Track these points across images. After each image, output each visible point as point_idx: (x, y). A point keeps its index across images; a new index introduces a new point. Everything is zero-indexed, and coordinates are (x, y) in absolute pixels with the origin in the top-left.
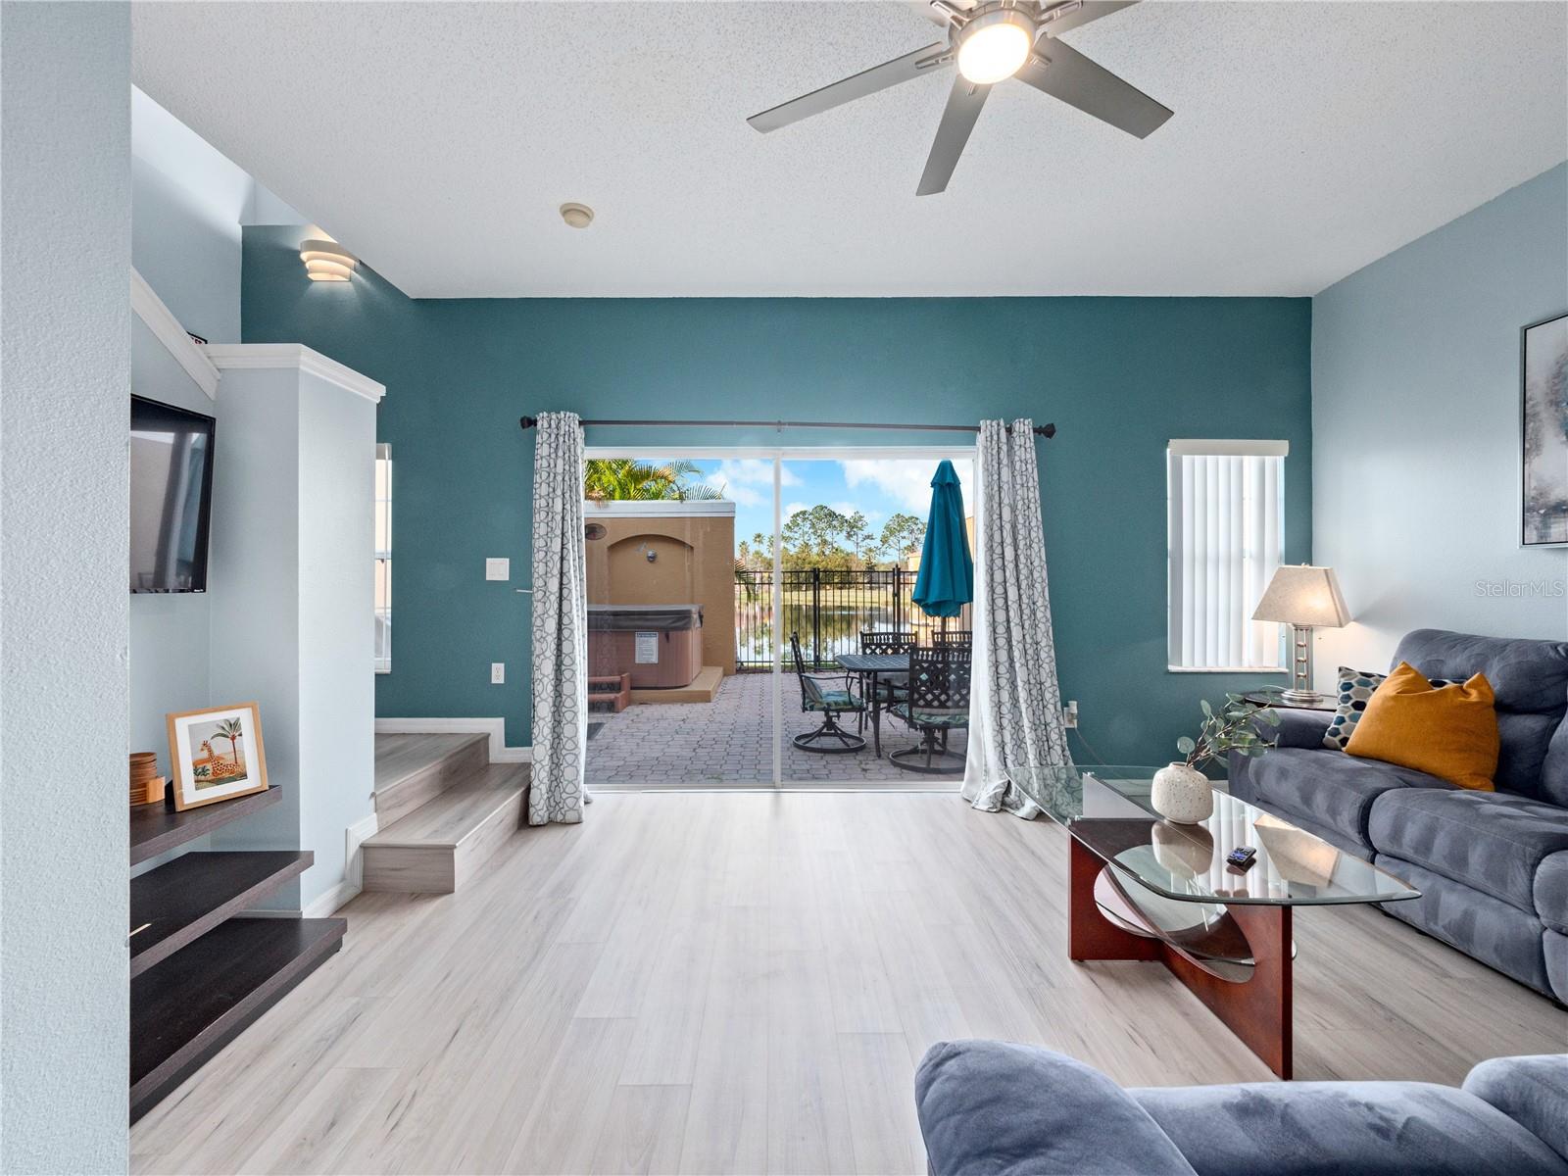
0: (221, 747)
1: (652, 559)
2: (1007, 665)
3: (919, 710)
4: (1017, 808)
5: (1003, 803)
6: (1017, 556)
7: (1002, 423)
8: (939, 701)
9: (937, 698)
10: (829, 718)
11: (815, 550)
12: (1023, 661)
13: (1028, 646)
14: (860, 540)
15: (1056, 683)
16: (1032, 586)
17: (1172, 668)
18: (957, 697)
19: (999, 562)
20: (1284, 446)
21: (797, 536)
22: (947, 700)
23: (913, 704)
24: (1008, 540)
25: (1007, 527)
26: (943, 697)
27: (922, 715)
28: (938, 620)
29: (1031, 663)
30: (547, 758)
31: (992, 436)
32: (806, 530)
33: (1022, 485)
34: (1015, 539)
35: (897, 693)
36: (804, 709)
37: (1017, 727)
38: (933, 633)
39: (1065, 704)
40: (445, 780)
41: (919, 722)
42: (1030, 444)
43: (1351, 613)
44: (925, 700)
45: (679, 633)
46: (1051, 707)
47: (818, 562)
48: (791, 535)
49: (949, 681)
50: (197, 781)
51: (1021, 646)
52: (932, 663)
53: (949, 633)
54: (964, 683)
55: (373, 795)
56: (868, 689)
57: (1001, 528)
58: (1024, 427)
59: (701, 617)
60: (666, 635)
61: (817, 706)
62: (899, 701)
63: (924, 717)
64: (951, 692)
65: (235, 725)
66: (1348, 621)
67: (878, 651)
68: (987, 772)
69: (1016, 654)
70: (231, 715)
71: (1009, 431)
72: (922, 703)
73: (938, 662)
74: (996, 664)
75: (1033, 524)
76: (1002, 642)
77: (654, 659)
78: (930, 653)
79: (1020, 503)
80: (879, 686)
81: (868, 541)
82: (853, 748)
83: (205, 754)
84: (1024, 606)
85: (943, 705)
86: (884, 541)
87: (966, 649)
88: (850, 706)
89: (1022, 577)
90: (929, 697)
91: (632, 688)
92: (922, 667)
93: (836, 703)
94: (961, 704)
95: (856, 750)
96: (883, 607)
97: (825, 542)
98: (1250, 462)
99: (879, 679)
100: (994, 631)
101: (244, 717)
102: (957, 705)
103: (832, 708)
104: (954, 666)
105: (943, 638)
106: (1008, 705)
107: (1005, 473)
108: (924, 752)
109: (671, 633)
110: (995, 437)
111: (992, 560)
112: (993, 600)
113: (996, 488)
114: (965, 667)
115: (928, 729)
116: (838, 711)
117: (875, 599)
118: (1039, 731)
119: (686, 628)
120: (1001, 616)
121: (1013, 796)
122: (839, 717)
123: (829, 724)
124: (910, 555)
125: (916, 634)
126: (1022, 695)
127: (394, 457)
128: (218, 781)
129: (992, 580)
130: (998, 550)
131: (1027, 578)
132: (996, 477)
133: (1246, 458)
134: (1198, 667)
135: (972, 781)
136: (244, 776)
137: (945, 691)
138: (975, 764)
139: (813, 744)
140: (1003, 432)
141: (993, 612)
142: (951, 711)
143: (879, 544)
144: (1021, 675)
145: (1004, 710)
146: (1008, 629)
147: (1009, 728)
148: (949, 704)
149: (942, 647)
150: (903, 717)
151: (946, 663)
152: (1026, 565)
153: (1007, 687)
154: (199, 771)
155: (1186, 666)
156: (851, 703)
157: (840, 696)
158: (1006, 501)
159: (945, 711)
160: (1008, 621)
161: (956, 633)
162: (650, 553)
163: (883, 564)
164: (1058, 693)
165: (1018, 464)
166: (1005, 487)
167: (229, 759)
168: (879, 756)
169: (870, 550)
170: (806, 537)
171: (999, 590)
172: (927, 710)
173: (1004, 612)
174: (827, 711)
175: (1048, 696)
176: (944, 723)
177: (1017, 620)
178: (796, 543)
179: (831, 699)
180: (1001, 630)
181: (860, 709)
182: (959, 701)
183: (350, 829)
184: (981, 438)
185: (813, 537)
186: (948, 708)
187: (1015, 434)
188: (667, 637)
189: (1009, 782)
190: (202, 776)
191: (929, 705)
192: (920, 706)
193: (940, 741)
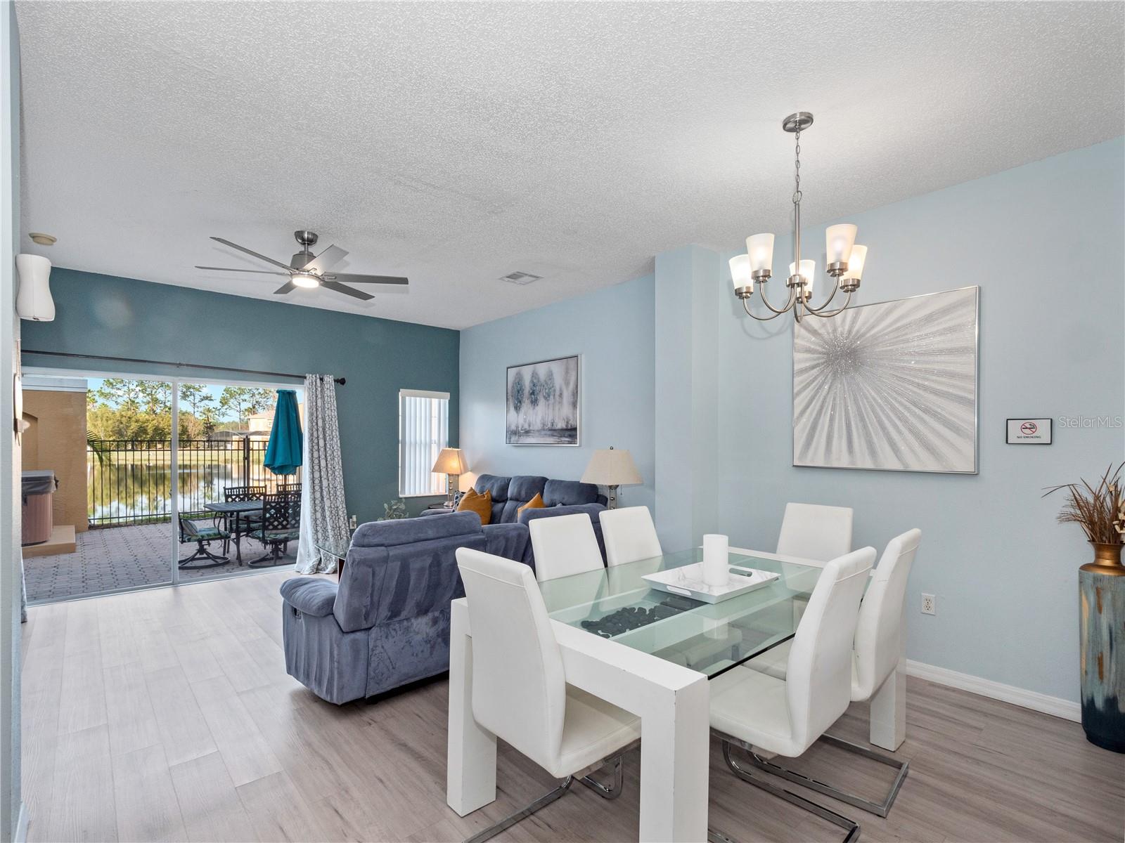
2: (320, 499)
3: (269, 532)
4: (325, 570)
5: (317, 569)
6: (325, 444)
7: (318, 376)
8: (282, 525)
9: (280, 523)
10: (201, 546)
11: (143, 408)
12: (328, 497)
13: (330, 489)
14: (197, 401)
15: (344, 506)
16: (333, 459)
17: (401, 496)
18: (293, 522)
19: (316, 447)
20: (448, 395)
21: (120, 393)
22: (287, 524)
23: (265, 528)
24: (321, 436)
25: (321, 429)
26: (285, 523)
27: (270, 535)
28: (280, 477)
29: (332, 497)
31: (312, 382)
32: (131, 387)
33: (328, 409)
34: (324, 436)
35: (253, 525)
36: (183, 542)
37: (325, 530)
38: (278, 485)
39: (349, 517)
41: (269, 539)
42: (332, 388)
43: (469, 467)
44: (273, 525)
45: (38, 496)
46: (342, 518)
47: (148, 420)
48: (113, 391)
49: (288, 513)
51: (327, 489)
52: (278, 503)
53: (288, 485)
54: (297, 514)
56: (231, 525)
57: (317, 430)
58: (329, 379)
59: (57, 481)
61: (194, 538)
62: (254, 530)
63: (272, 536)
64: (289, 520)
66: (468, 471)
67: (237, 500)
68: (309, 556)
69: (325, 493)
71: (322, 379)
72: (271, 527)
73: (281, 502)
74: (314, 500)
75: (334, 428)
76: (317, 488)
78: (274, 497)
79: (327, 418)
80: (240, 522)
81: (206, 402)
82: (220, 564)
84: (329, 469)
85: (284, 527)
86: (224, 402)
87: (298, 494)
88: (219, 536)
89: (328, 455)
90: (276, 523)
92: (271, 506)
93: (208, 535)
94: (296, 525)
95: (223, 564)
96: (222, 464)
97: (156, 401)
98: (435, 401)
99: (240, 517)
100: (313, 482)
102: (293, 527)
103: (205, 538)
104: (291, 504)
105: (285, 489)
106: (320, 520)
107: (319, 402)
108: (272, 559)
109: (29, 497)
110: (314, 383)
111: (313, 446)
112: (313, 467)
113: (315, 409)
114: (297, 505)
115: (275, 543)
116: (208, 540)
117: (215, 458)
118: (336, 532)
119: (44, 492)
120: (317, 475)
121: (322, 565)
122: (209, 544)
123: (202, 550)
124: (251, 416)
125: (265, 487)
126: (327, 513)
129: (312, 456)
130: (316, 441)
131: (330, 455)
132: (314, 404)
133: (433, 399)
134: (412, 495)
135: (301, 562)
137: (286, 519)
138: (302, 552)
139: (189, 565)
140: (318, 380)
141: (313, 473)
142: (290, 531)
143: (218, 405)
144: (327, 503)
145: (318, 522)
146: (321, 481)
147: (321, 531)
148: (289, 526)
149: (283, 493)
150: (258, 538)
151: (287, 503)
152: (330, 449)
153: (320, 511)
155: (407, 495)
156: (219, 534)
157: (211, 530)
158: (320, 416)
159: (286, 531)
160: (321, 477)
161: (294, 484)
163: (223, 424)
164: (345, 511)
165: (326, 398)
166: (320, 409)
168: (241, 565)
169: (209, 410)
170: (132, 395)
171: (316, 461)
172: (274, 532)
173: (319, 473)
174: (200, 541)
175: (340, 513)
176: (286, 538)
177: (325, 476)
178: (120, 400)
179: (203, 533)
180: (317, 482)
181: (227, 537)
182: (295, 524)
184: (307, 382)
185: (141, 395)
186: (288, 529)
187: (324, 382)
189: (321, 559)
191: (275, 528)
192: (269, 530)
193: (282, 550)
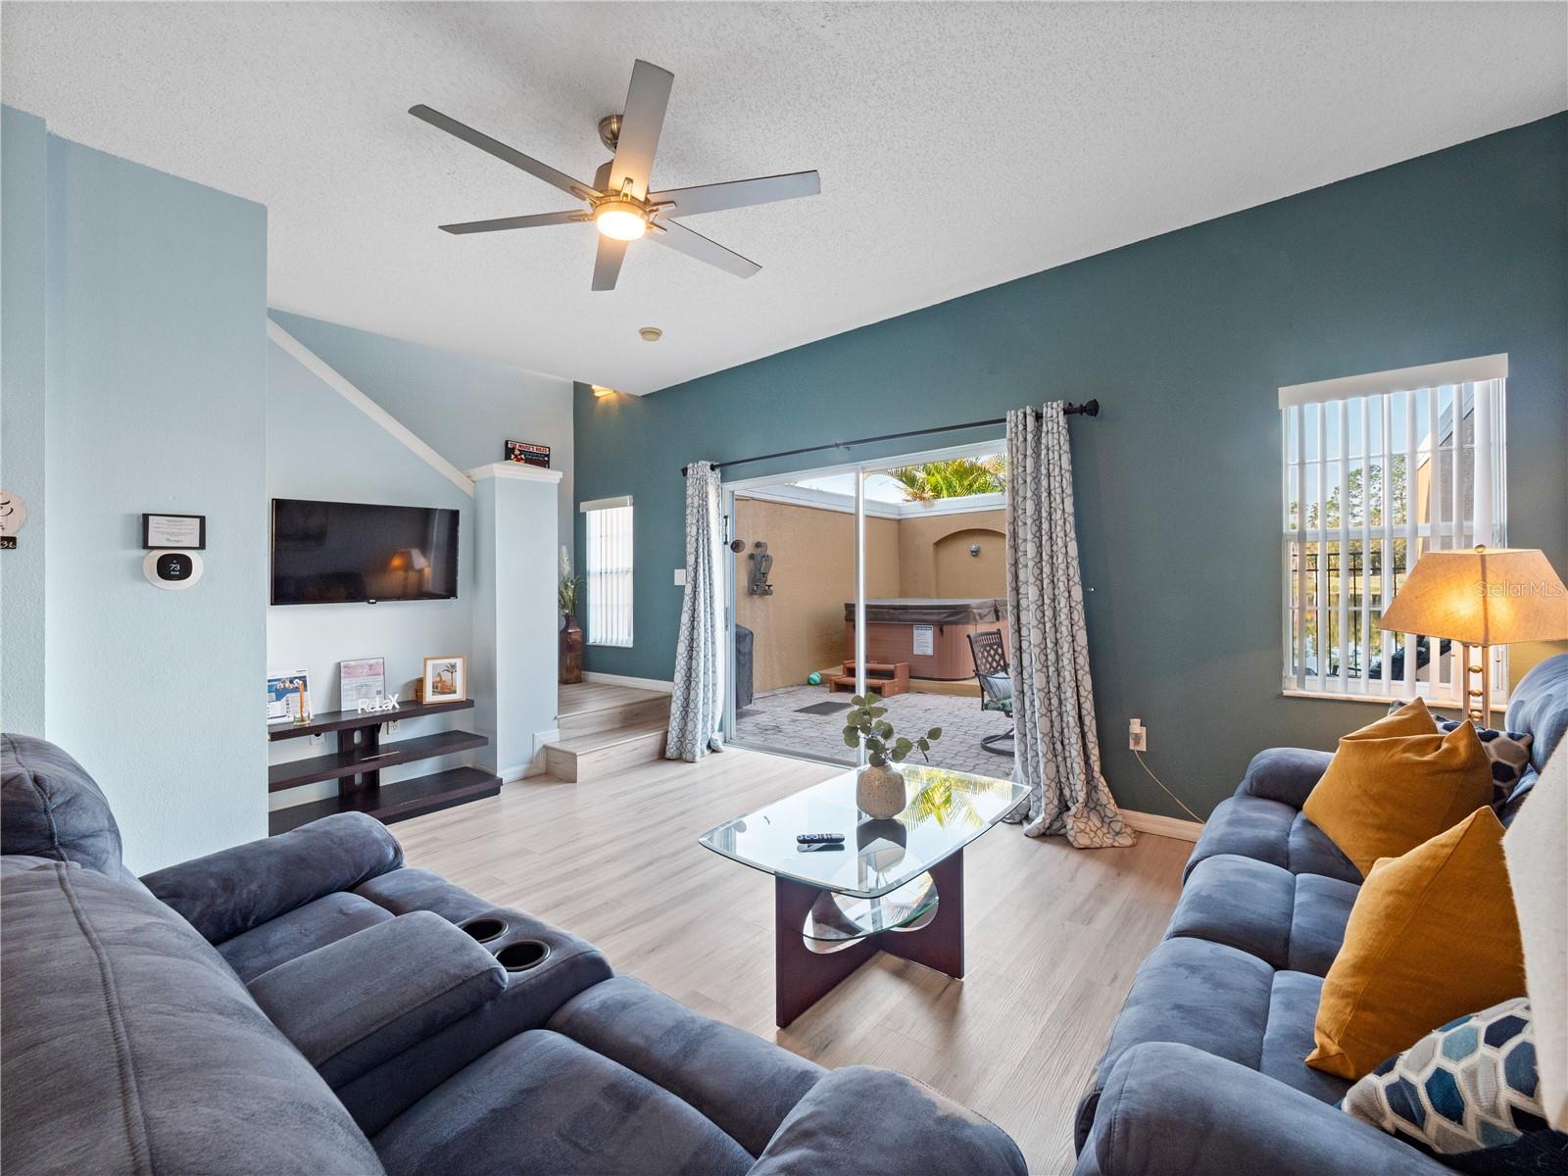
0: (446, 676)
1: (976, 553)
7: (1028, 410)
12: (1038, 667)
16: (1054, 585)
19: (1023, 561)
25: (1030, 522)
29: (1052, 669)
30: (679, 713)
31: (1018, 426)
33: (1048, 475)
40: (626, 718)
42: (1062, 430)
45: (954, 627)
50: (434, 692)
51: (1038, 650)
55: (556, 718)
58: (1053, 411)
60: (940, 628)
65: (453, 666)
70: (452, 661)
71: (1039, 417)
75: (1058, 517)
77: (930, 651)
83: (438, 679)
89: (1044, 576)
91: (911, 677)
101: (459, 662)
109: (945, 628)
110: (1021, 427)
113: (1021, 481)
119: (964, 622)
120: (1026, 618)
127: (634, 504)
128: (443, 693)
130: (1023, 548)
131: (1048, 577)
136: (455, 692)
140: (1030, 420)
146: (1029, 632)
152: (1049, 562)
154: (435, 687)
162: (973, 547)
165: (1044, 452)
166: (1030, 479)
167: (449, 683)
173: (1028, 615)
177: (1035, 622)
183: (536, 734)
184: (1006, 430)
188: (941, 631)
190: (436, 689)
